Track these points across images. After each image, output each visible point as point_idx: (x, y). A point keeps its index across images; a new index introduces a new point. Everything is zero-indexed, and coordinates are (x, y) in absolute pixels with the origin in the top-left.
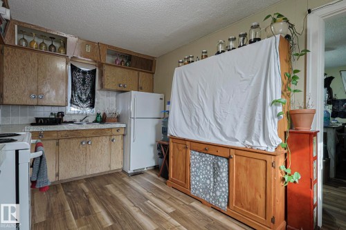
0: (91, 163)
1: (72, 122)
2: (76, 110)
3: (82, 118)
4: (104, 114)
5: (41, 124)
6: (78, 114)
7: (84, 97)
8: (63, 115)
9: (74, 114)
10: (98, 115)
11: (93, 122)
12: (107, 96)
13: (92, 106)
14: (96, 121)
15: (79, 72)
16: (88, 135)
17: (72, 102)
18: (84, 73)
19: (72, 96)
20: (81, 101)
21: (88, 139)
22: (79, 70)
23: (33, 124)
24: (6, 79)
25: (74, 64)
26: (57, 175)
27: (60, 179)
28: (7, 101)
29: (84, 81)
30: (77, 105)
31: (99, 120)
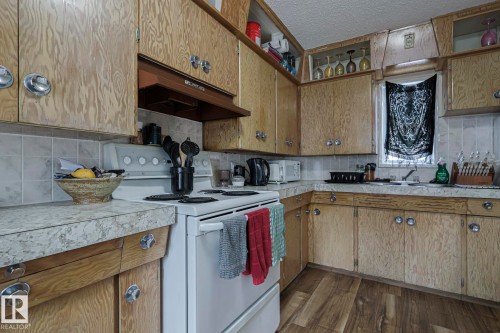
0: (415, 262)
1: (387, 181)
2: (396, 159)
3: (405, 173)
4: (455, 165)
5: (344, 181)
6: (399, 167)
7: (410, 136)
8: (373, 169)
9: (393, 167)
10: (441, 168)
11: (431, 182)
12: (466, 127)
13: (429, 150)
14: (435, 181)
15: (400, 91)
16: (408, 207)
17: (388, 146)
18: (410, 90)
19: (388, 136)
20: (404, 142)
21: (408, 215)
22: (400, 89)
23: (327, 182)
24: (303, 125)
25: (392, 81)
26: (356, 263)
27: (360, 271)
28: (304, 152)
29: (410, 105)
30: (398, 151)
31: (442, 179)
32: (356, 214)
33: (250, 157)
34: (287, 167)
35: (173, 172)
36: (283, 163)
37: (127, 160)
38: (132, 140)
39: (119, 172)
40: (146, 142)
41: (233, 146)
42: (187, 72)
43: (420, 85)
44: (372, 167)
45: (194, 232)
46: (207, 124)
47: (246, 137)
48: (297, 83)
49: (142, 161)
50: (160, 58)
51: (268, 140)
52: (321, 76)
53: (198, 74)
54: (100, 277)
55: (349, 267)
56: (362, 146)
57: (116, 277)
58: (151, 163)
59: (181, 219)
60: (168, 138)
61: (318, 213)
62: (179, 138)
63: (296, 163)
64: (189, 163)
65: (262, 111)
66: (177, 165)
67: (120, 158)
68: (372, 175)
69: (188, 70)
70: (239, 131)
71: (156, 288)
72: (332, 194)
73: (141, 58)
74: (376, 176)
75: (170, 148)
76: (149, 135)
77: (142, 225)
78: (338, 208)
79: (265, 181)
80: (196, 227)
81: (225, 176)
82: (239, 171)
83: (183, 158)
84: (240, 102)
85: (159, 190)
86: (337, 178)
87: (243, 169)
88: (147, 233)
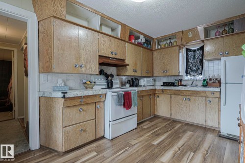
0: (190, 114)
2: (190, 77)
6: (190, 80)
7: (195, 68)
8: (181, 81)
9: (188, 80)
10: (205, 80)
11: (201, 86)
13: (201, 74)
15: (191, 51)
16: (187, 94)
17: (186, 72)
18: (194, 51)
19: (187, 68)
20: (192, 71)
22: (191, 50)
23: (162, 86)
24: (154, 65)
25: (188, 47)
26: (171, 115)
27: (172, 117)
28: (155, 75)
29: (194, 57)
30: (190, 74)
31: (204, 84)
32: (171, 97)
33: (132, 77)
34: (147, 81)
35: (107, 82)
36: (145, 79)
37: (96, 79)
38: (97, 75)
39: (95, 82)
40: (100, 75)
41: (125, 75)
42: (110, 56)
43: (197, 49)
44: (181, 80)
45: (110, 95)
46: (118, 68)
47: (129, 72)
48: (152, 50)
49: (100, 79)
50: (104, 55)
51: (138, 72)
52: (161, 47)
53: (113, 56)
54: (93, 102)
55: (168, 116)
56: (174, 73)
57: (95, 103)
58: (102, 80)
59: (108, 92)
60: (106, 73)
61: (158, 97)
62: (109, 73)
63: (152, 79)
64: (111, 80)
65: (136, 63)
66: (108, 80)
67: (95, 79)
68: (181, 84)
69: (111, 56)
70: (127, 70)
71: (103, 107)
72: (162, 90)
73: (99, 56)
74: (182, 84)
75: (107, 76)
76: (101, 72)
77: (100, 93)
78: (165, 95)
79: (137, 85)
80: (111, 94)
81: (123, 83)
82: (129, 82)
83: (110, 79)
84: (127, 62)
85: (104, 87)
86: (166, 84)
87: (130, 81)
88: (101, 95)
